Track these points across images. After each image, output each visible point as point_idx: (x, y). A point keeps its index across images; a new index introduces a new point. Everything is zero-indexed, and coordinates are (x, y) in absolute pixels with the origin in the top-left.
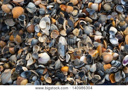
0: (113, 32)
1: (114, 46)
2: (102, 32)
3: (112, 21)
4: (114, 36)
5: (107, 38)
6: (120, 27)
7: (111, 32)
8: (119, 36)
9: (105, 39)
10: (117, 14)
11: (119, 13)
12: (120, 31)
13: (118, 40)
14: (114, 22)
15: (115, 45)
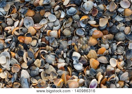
0: (76, 57)
1: (79, 72)
2: (65, 59)
3: (74, 46)
4: (78, 61)
5: (70, 64)
6: (82, 51)
7: (74, 57)
8: (82, 60)
9: (69, 66)
10: (78, 38)
11: (80, 37)
12: (83, 55)
13: (82, 65)
14: (76, 47)
15: (80, 70)
